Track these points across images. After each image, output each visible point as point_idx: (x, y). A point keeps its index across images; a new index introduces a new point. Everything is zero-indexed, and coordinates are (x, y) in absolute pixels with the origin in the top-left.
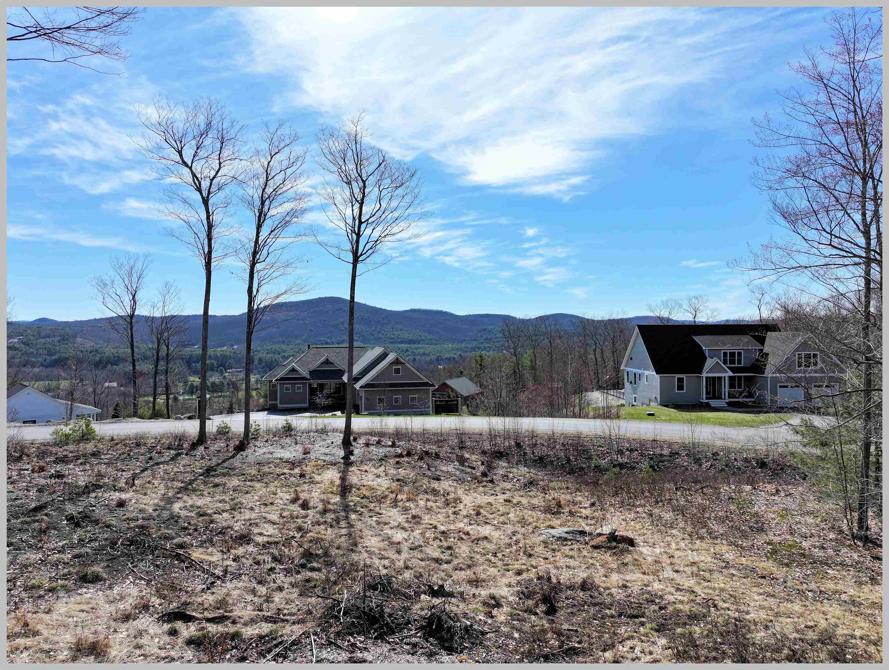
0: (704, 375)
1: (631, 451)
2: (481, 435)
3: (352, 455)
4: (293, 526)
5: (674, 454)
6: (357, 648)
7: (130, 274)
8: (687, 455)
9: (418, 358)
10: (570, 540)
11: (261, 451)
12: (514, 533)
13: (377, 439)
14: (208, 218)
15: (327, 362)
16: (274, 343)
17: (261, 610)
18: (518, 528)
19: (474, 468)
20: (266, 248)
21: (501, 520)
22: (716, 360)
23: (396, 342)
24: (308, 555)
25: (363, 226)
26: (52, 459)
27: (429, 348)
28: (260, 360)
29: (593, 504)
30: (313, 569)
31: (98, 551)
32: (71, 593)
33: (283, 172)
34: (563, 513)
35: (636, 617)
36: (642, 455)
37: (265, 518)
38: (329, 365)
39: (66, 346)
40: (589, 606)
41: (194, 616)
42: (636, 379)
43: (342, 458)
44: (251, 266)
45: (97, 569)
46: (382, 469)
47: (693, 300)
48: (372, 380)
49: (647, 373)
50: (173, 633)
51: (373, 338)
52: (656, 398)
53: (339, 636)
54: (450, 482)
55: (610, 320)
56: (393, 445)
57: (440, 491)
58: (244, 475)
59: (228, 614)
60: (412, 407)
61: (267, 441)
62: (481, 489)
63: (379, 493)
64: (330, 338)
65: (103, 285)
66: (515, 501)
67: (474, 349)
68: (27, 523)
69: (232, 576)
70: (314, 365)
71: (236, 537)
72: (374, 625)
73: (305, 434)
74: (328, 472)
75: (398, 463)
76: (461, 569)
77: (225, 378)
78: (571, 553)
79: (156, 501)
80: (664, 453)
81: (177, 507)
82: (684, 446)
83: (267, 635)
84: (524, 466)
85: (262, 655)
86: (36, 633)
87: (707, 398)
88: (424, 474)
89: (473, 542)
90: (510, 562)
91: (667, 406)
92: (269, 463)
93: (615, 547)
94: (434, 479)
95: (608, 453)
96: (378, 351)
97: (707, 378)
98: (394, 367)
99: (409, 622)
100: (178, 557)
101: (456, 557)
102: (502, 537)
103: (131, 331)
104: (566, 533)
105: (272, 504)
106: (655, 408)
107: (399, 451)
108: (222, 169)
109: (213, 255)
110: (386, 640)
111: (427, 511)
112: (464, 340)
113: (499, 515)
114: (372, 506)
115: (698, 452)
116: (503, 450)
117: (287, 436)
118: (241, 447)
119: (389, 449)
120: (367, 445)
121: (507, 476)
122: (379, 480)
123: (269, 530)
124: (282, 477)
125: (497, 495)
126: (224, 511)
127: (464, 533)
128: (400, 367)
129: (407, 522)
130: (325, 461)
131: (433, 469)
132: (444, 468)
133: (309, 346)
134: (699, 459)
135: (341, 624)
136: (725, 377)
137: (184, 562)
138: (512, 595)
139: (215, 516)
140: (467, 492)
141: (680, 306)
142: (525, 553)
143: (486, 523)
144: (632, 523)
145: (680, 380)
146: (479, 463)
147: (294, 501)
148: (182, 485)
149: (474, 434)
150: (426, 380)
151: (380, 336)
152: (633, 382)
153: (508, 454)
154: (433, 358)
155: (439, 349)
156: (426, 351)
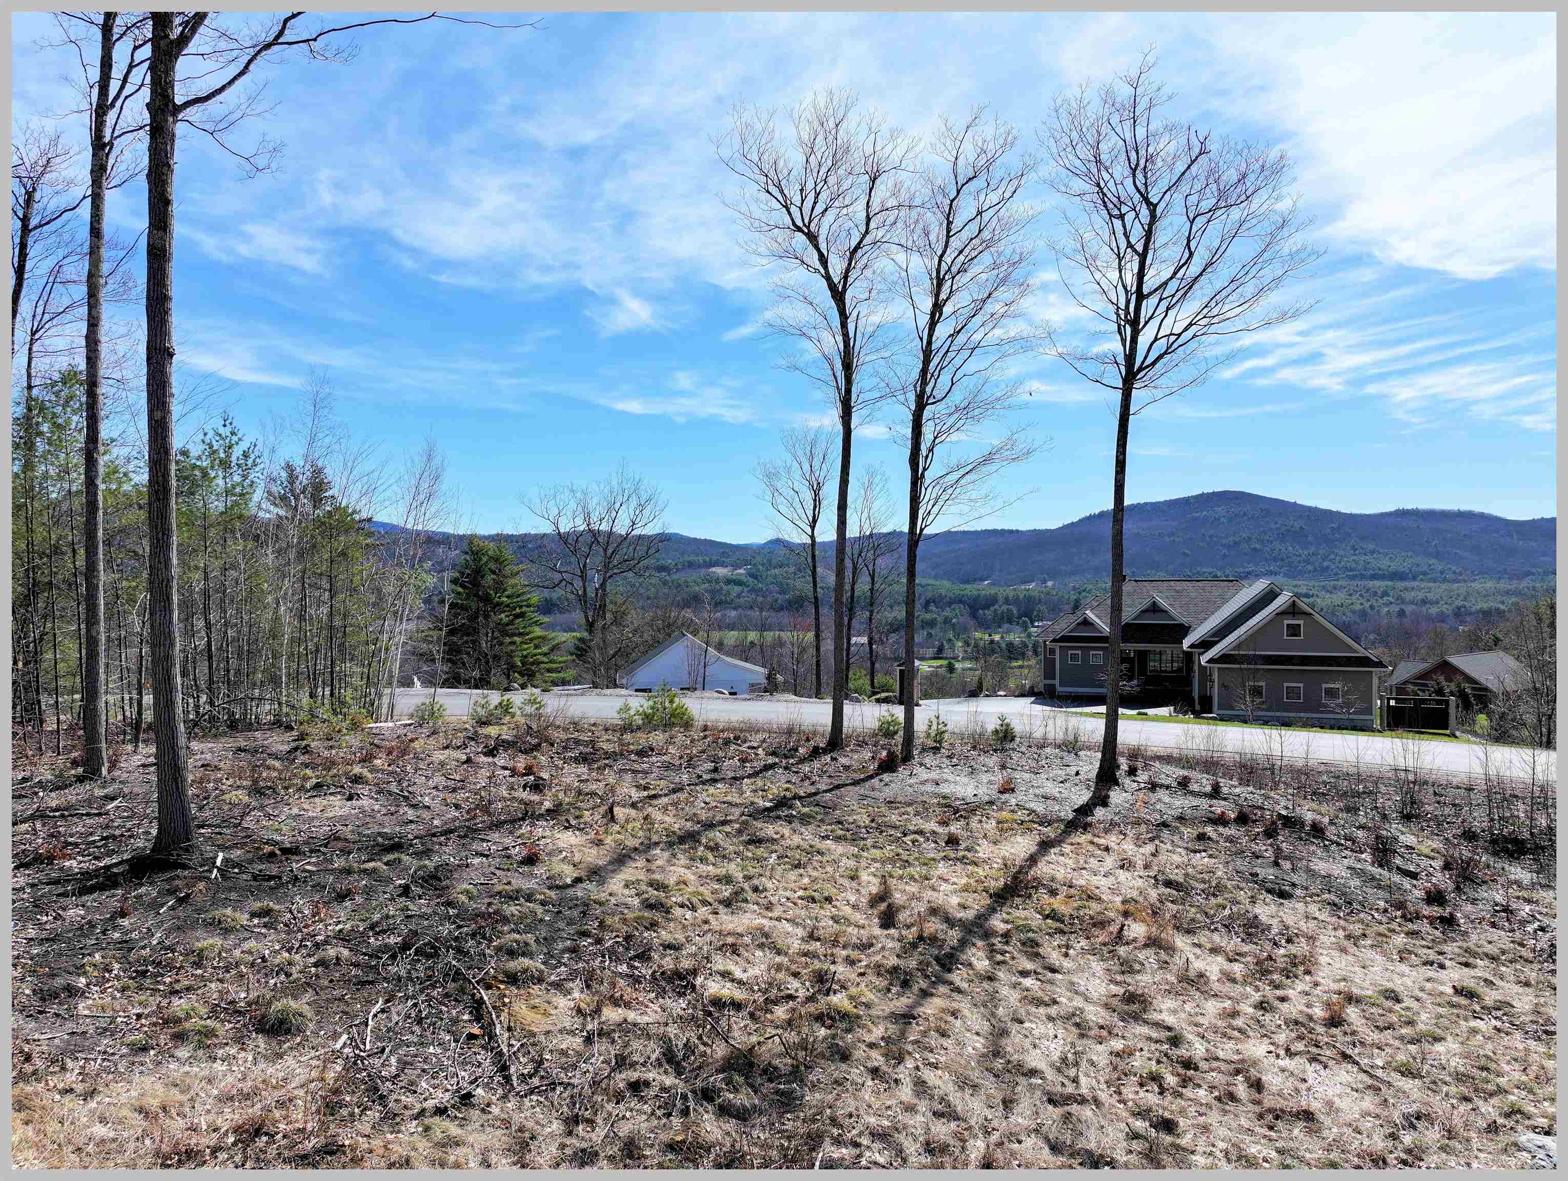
2: (1470, 789)
3: (1104, 805)
9: (1409, 609)
13: (1187, 774)
15: (1154, 608)
19: (1413, 876)
21: (1401, 1057)
23: (1362, 577)
27: (1438, 590)
38: (1158, 614)
43: (1074, 811)
46: (1150, 847)
48: (1234, 649)
51: (1310, 567)
54: (1314, 908)
56: (1216, 793)
57: (1269, 928)
62: (1400, 940)
63: (1097, 909)
64: (1221, 568)
66: (1490, 997)
70: (1128, 615)
74: (1018, 839)
75: (1202, 837)
77: (1029, 636)
88: (1254, 876)
92: (913, 804)
94: (1272, 892)
96: (1259, 586)
98: (1286, 622)
102: (1368, 1124)
107: (1219, 807)
113: (1402, 1038)
116: (1527, 835)
118: (890, 765)
119: (1197, 801)
120: (1153, 786)
122: (1121, 876)
125: (1442, 966)
127: (1249, 1080)
128: (1301, 622)
130: (1033, 813)
131: (1287, 865)
132: (1321, 866)
140: (1348, 944)
143: (1345, 1057)
146: (1438, 864)
149: (1449, 785)
150: (1362, 652)
151: (1326, 564)
153: (1543, 848)
154: (1446, 609)
155: (1463, 591)
156: (1430, 596)
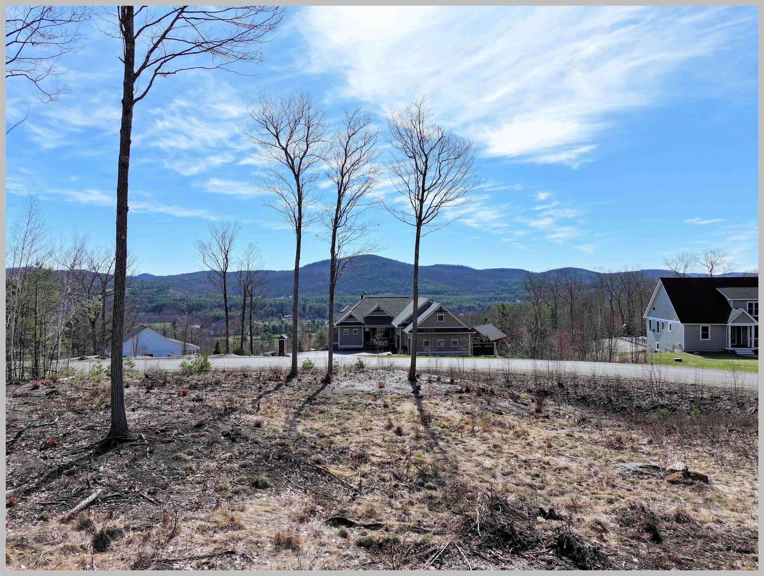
0: (730, 324)
1: (671, 393)
2: (524, 375)
3: (420, 390)
4: (397, 449)
5: (715, 398)
6: (499, 560)
7: (223, 238)
8: (728, 399)
10: (646, 474)
11: (344, 384)
12: (591, 465)
13: (436, 377)
14: (299, 190)
15: (378, 310)
16: (321, 293)
17: (404, 521)
18: (590, 460)
19: (526, 405)
20: (345, 214)
21: (572, 453)
22: (741, 310)
24: (422, 475)
25: (426, 193)
26: (188, 386)
27: (452, 299)
28: (311, 308)
29: (650, 442)
30: (430, 488)
31: (258, 462)
32: (251, 496)
33: (359, 150)
34: (626, 449)
35: (748, 552)
36: (682, 398)
37: (372, 441)
38: (380, 312)
39: (162, 296)
40: (693, 537)
41: (354, 523)
42: (658, 328)
43: (412, 392)
44: (333, 230)
45: (263, 477)
46: (449, 402)
47: (710, 255)
48: (420, 326)
49: (670, 322)
50: (344, 535)
52: (680, 345)
53: (481, 549)
54: (512, 417)
55: (625, 273)
56: (452, 382)
57: (506, 424)
58: (339, 404)
59: (379, 522)
60: (456, 349)
61: (345, 376)
62: (541, 424)
63: (455, 423)
65: (203, 246)
66: (576, 436)
67: (490, 300)
68: (196, 437)
69: (366, 491)
70: (367, 313)
71: (355, 456)
72: (508, 541)
73: (375, 371)
74: (405, 404)
75: (460, 398)
76: (555, 495)
77: (283, 322)
78: (650, 486)
79: (283, 423)
80: (705, 396)
81: (300, 428)
82: (725, 391)
83: (421, 544)
84: (569, 404)
85: (422, 560)
86: (240, 527)
87: (732, 346)
88: (487, 409)
89: (555, 471)
90: (596, 491)
91: (692, 353)
92: (355, 395)
93: (691, 484)
94: (497, 413)
95: (648, 395)
96: (422, 301)
97: (731, 327)
98: (438, 315)
99: (538, 541)
100: (319, 471)
101: (548, 484)
102: (581, 468)
103: (225, 284)
104: (640, 467)
105: (371, 429)
106: (680, 354)
107: (458, 387)
108: (309, 149)
109: (303, 220)
110: (522, 555)
111: (504, 442)
112: (482, 292)
113: (568, 448)
114: (453, 434)
115: (741, 397)
116: (547, 389)
117: (360, 372)
118: (327, 381)
119: (449, 386)
120: (430, 381)
121: (559, 413)
122: (451, 412)
123: (379, 452)
124: (370, 407)
125: (558, 430)
126: (337, 434)
127: (544, 463)
128: (443, 315)
129: (490, 450)
130: (399, 394)
131: (493, 405)
132: (501, 404)
133: (362, 296)
134: (743, 404)
135: (480, 538)
136: (751, 327)
137: (325, 476)
138: (612, 521)
139: (332, 438)
140: (530, 426)
141: (697, 260)
142: (607, 483)
143: (560, 455)
144: (696, 461)
145: (705, 329)
146: (530, 401)
147: (389, 427)
148: (295, 411)
149: (517, 374)
150: (465, 326)
151: (409, 287)
152: (656, 330)
153: (553, 393)
154: (455, 307)
155: (460, 299)
156: (449, 301)
